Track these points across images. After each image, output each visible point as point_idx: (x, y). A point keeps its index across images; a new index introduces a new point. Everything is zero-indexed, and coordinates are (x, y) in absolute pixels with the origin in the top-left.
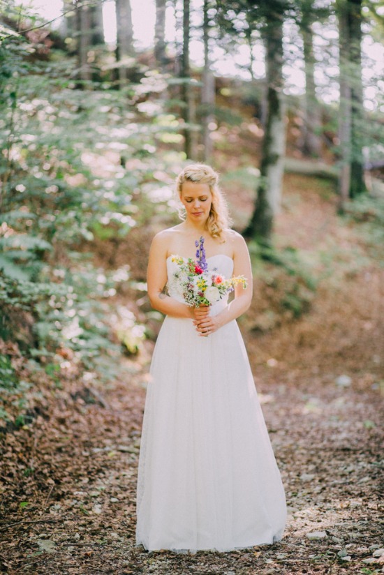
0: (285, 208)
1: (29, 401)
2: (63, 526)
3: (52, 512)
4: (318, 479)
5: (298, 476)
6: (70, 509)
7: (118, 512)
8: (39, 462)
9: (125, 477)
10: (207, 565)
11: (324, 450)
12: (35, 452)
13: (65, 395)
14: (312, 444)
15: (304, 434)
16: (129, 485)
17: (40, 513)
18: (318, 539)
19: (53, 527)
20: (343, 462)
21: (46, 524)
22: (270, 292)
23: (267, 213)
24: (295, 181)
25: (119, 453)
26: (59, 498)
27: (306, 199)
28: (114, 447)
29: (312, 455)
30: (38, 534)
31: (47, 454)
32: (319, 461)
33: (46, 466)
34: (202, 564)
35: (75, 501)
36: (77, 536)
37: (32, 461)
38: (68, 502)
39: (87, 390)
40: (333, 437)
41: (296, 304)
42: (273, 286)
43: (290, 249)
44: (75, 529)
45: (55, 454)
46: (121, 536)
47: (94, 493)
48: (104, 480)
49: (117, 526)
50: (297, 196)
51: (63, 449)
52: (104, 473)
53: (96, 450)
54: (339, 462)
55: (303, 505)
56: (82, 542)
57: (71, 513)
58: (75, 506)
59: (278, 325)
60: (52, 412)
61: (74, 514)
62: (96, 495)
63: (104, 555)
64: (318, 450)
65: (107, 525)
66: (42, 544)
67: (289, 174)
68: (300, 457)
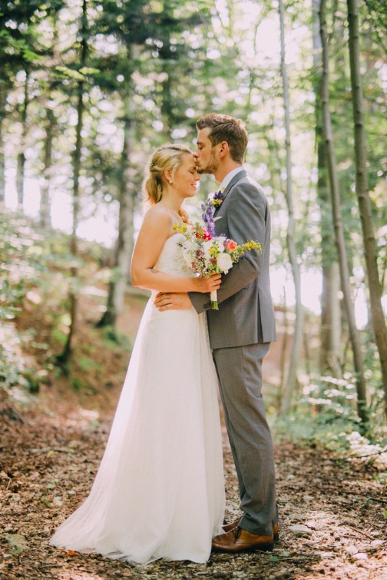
3: (12, 504)
6: (31, 501)
9: (73, 472)
16: (78, 479)
19: (17, 520)
25: (57, 453)
30: (3, 527)
35: (34, 493)
36: (47, 529)
38: (26, 494)
47: (50, 486)
48: (53, 474)
51: (4, 450)
53: (34, 451)
57: (32, 505)
61: (36, 505)
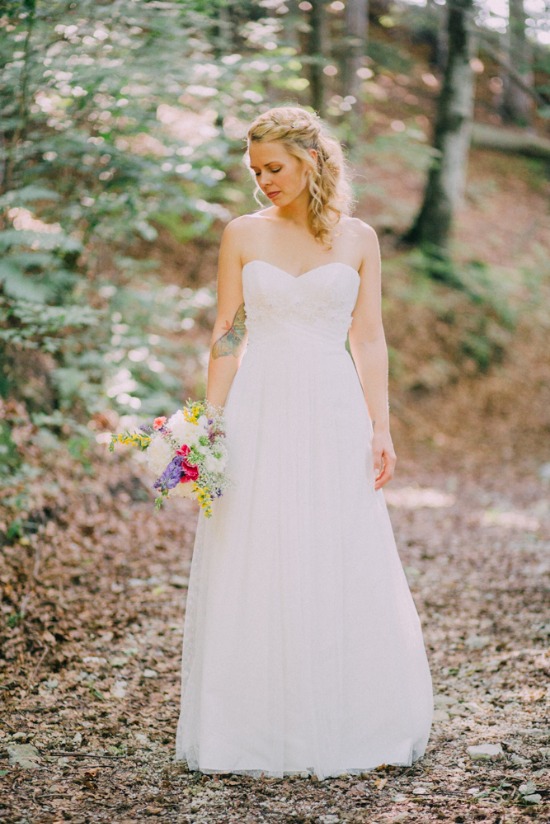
0: (470, 199)
1: (34, 498)
2: (56, 720)
3: (42, 692)
4: (495, 644)
5: (463, 638)
6: (73, 689)
7: (153, 695)
8: (38, 601)
9: (175, 632)
10: (292, 801)
11: (510, 592)
12: (33, 584)
13: (97, 488)
14: (490, 580)
15: (479, 563)
16: (177, 646)
17: (23, 693)
18: (488, 757)
19: (39, 720)
20: (539, 616)
21: (28, 715)
22: (442, 329)
23: (442, 207)
24: (489, 159)
25: (171, 589)
26: (57, 667)
27: (505, 187)
28: (165, 577)
29: (489, 602)
30: (12, 733)
31: (54, 587)
32: (499, 613)
33: (48, 608)
34: (283, 799)
35: (84, 674)
36: (78, 738)
37: (25, 600)
38: (72, 676)
39: (136, 481)
40: (527, 569)
41: (482, 349)
42: (447, 319)
43: (477, 264)
44: (77, 725)
45: (66, 587)
46: (152, 741)
47: (117, 661)
48: (139, 636)
49: (149, 721)
50: (490, 183)
51: (82, 580)
52: (140, 625)
53: (135, 583)
54: (532, 616)
55: (466, 692)
56: (84, 750)
57: (74, 695)
58: (83, 683)
59: (454, 381)
60: (72, 516)
61: (79, 696)
62: (120, 664)
63: (119, 775)
64: (498, 592)
65: (132, 718)
66: (15, 753)
67: (478, 148)
68: (468, 604)
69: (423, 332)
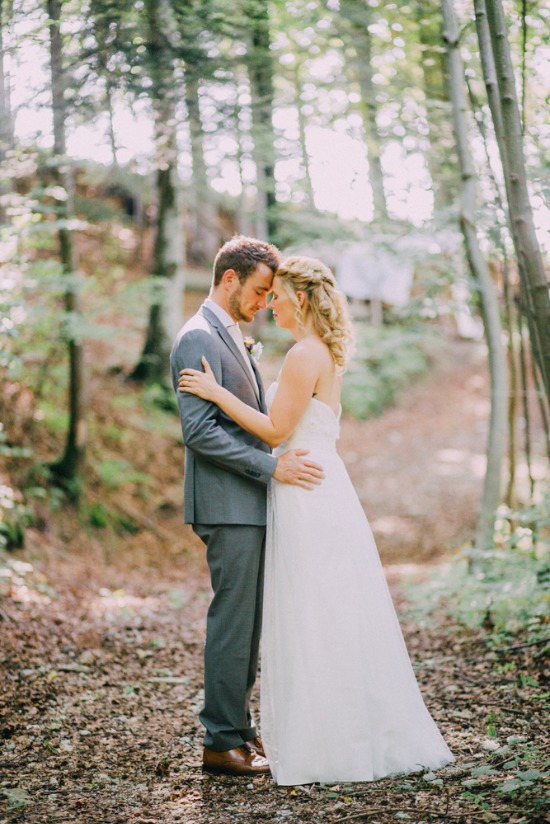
2: (28, 770)
3: (5, 753)
6: (30, 748)
7: (96, 747)
9: (87, 703)
10: (248, 805)
25: (62, 673)
26: (7, 735)
28: (49, 666)
34: (242, 804)
35: (33, 738)
36: (54, 781)
38: (23, 739)
44: (46, 773)
46: (114, 778)
48: (58, 708)
49: (103, 765)
52: (55, 700)
53: (27, 672)
56: (63, 788)
57: (32, 753)
58: (35, 743)
62: (57, 728)
63: (101, 801)
65: (88, 765)
66: (11, 795)
69: (161, 458)
